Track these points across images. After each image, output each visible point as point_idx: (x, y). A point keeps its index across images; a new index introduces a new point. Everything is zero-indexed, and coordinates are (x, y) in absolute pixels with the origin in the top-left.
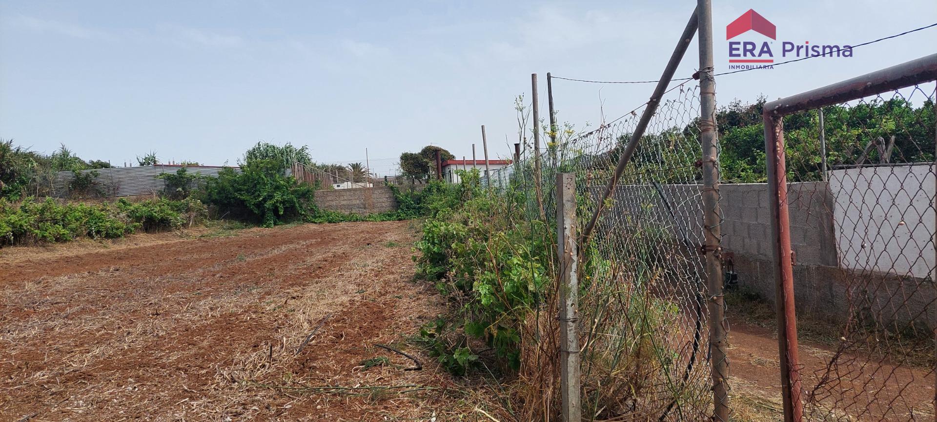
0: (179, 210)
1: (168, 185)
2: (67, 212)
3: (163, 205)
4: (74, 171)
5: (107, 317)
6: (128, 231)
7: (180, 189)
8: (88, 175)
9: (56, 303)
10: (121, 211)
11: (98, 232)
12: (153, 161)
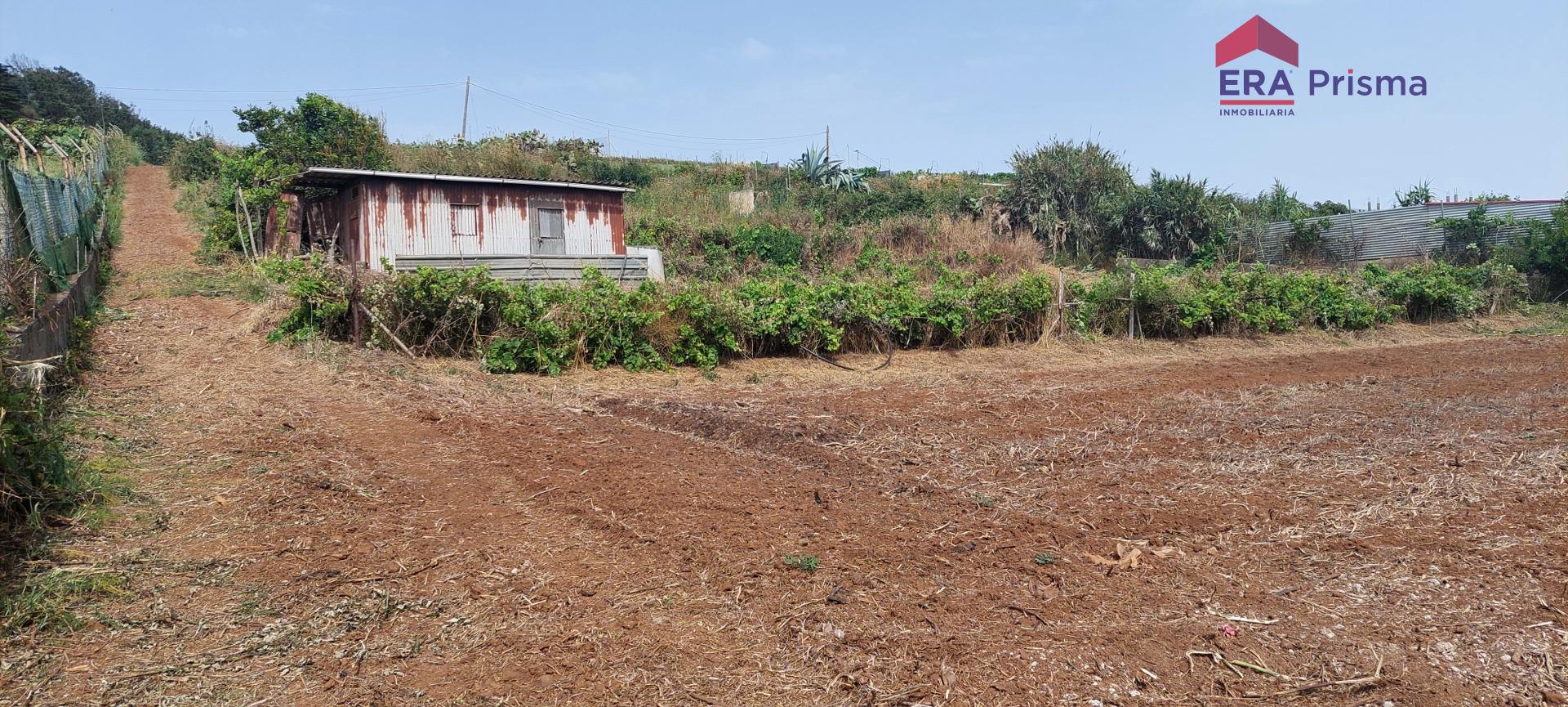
0: (1471, 282)
1: (1450, 239)
2: (1286, 287)
3: (1443, 274)
4: (1292, 221)
5: (1372, 459)
6: (1381, 319)
7: (1474, 245)
8: (1314, 227)
9: (1288, 427)
10: (1370, 284)
11: (1333, 319)
12: (1424, 197)
